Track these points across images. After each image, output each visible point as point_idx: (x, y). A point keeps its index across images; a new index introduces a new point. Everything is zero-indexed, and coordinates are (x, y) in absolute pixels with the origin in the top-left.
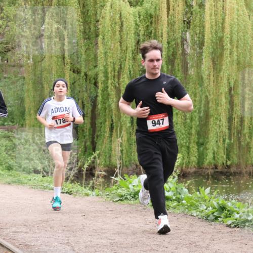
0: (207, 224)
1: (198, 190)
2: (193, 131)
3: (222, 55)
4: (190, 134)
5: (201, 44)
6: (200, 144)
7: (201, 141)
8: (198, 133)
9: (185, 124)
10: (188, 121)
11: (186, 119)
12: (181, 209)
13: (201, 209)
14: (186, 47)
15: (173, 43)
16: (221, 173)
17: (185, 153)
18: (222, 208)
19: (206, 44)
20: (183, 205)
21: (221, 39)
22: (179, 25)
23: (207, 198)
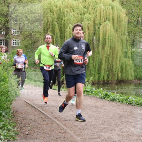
0: (101, 100)
1: (98, 89)
2: (96, 69)
3: (105, 44)
4: (95, 70)
5: (99, 41)
6: (99, 74)
7: (99, 72)
8: (98, 70)
9: (93, 67)
10: (95, 66)
11: (94, 65)
12: (93, 95)
13: (99, 95)
14: (94, 41)
15: (90, 40)
16: (106, 83)
17: (94, 76)
18: (106, 95)
19: (100, 40)
20: (93, 94)
21: (105, 39)
22: (91, 34)
23: (101, 91)
